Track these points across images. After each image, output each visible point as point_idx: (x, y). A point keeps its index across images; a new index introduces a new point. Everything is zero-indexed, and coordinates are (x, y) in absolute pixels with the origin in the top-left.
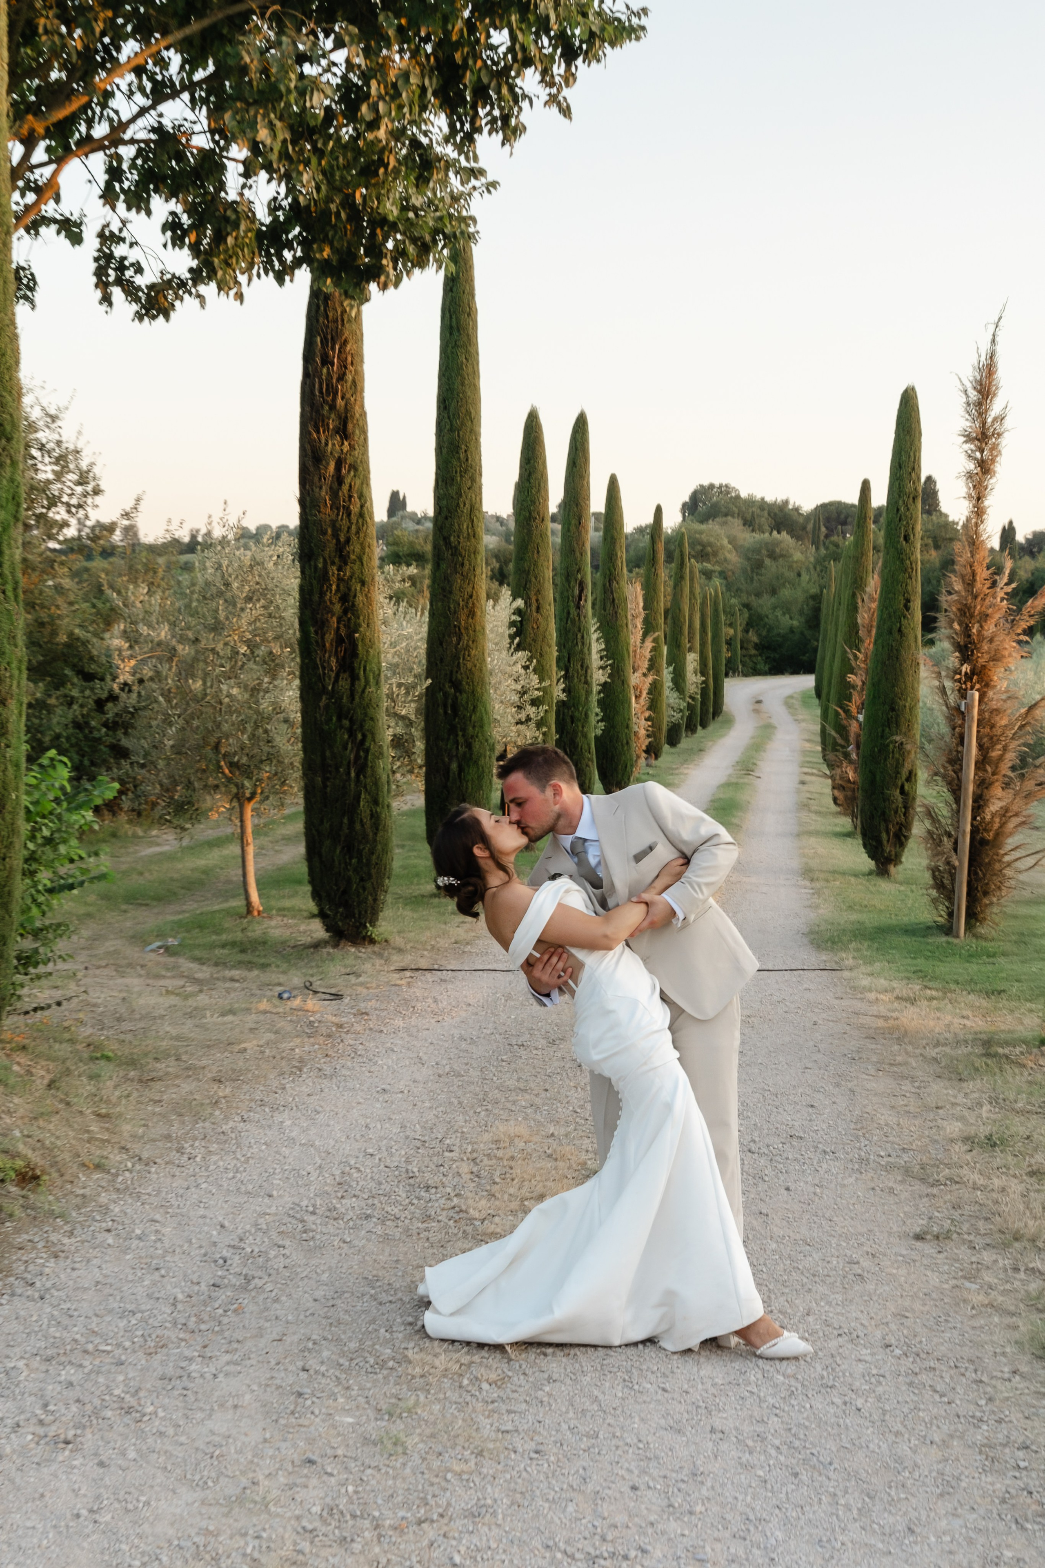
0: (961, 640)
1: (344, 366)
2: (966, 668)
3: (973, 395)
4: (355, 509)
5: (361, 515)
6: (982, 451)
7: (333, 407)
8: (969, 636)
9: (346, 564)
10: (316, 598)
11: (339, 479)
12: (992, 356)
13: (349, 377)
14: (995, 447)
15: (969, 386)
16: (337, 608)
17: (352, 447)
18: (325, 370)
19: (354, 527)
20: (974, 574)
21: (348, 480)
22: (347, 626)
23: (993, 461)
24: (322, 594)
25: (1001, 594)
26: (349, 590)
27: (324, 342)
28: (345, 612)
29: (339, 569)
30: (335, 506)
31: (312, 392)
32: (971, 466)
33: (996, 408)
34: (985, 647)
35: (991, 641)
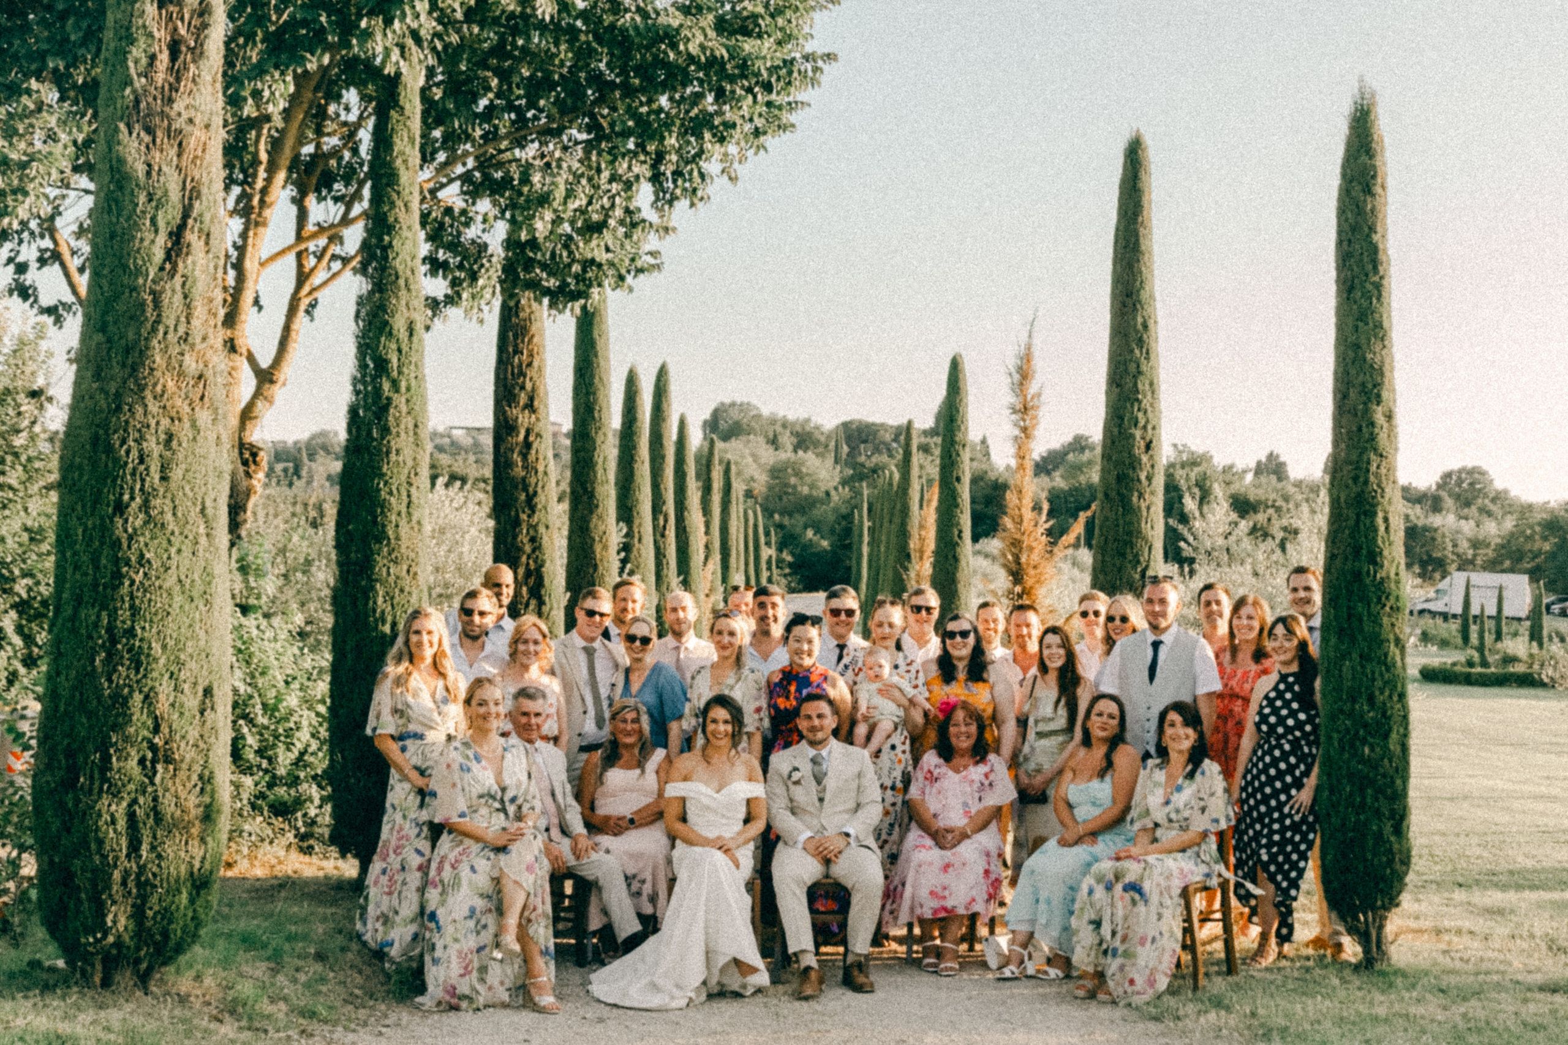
0: (1014, 567)
1: (531, 355)
2: (1018, 589)
3: (1017, 377)
4: (541, 468)
5: (546, 473)
6: (1024, 420)
7: (523, 388)
8: (1018, 563)
9: (534, 512)
10: (509, 539)
11: (528, 445)
12: (1029, 347)
13: (536, 364)
14: (1035, 417)
15: (1013, 370)
16: (528, 548)
17: (538, 419)
18: (516, 360)
19: (540, 484)
20: (1021, 516)
21: (535, 446)
22: (535, 562)
23: (1034, 427)
24: (515, 537)
25: (1041, 530)
26: (536, 531)
27: (516, 337)
28: (534, 551)
29: (529, 516)
30: (525, 467)
31: (506, 378)
32: (1017, 432)
33: (1033, 388)
34: (1032, 572)
35: (1035, 567)
